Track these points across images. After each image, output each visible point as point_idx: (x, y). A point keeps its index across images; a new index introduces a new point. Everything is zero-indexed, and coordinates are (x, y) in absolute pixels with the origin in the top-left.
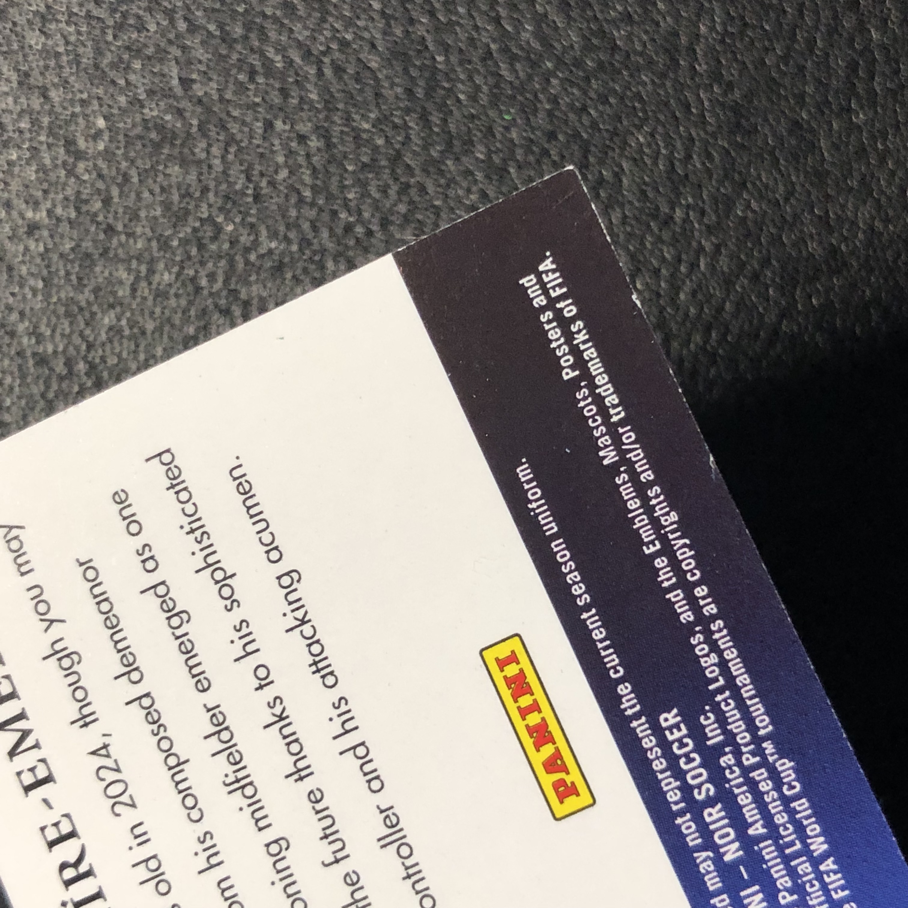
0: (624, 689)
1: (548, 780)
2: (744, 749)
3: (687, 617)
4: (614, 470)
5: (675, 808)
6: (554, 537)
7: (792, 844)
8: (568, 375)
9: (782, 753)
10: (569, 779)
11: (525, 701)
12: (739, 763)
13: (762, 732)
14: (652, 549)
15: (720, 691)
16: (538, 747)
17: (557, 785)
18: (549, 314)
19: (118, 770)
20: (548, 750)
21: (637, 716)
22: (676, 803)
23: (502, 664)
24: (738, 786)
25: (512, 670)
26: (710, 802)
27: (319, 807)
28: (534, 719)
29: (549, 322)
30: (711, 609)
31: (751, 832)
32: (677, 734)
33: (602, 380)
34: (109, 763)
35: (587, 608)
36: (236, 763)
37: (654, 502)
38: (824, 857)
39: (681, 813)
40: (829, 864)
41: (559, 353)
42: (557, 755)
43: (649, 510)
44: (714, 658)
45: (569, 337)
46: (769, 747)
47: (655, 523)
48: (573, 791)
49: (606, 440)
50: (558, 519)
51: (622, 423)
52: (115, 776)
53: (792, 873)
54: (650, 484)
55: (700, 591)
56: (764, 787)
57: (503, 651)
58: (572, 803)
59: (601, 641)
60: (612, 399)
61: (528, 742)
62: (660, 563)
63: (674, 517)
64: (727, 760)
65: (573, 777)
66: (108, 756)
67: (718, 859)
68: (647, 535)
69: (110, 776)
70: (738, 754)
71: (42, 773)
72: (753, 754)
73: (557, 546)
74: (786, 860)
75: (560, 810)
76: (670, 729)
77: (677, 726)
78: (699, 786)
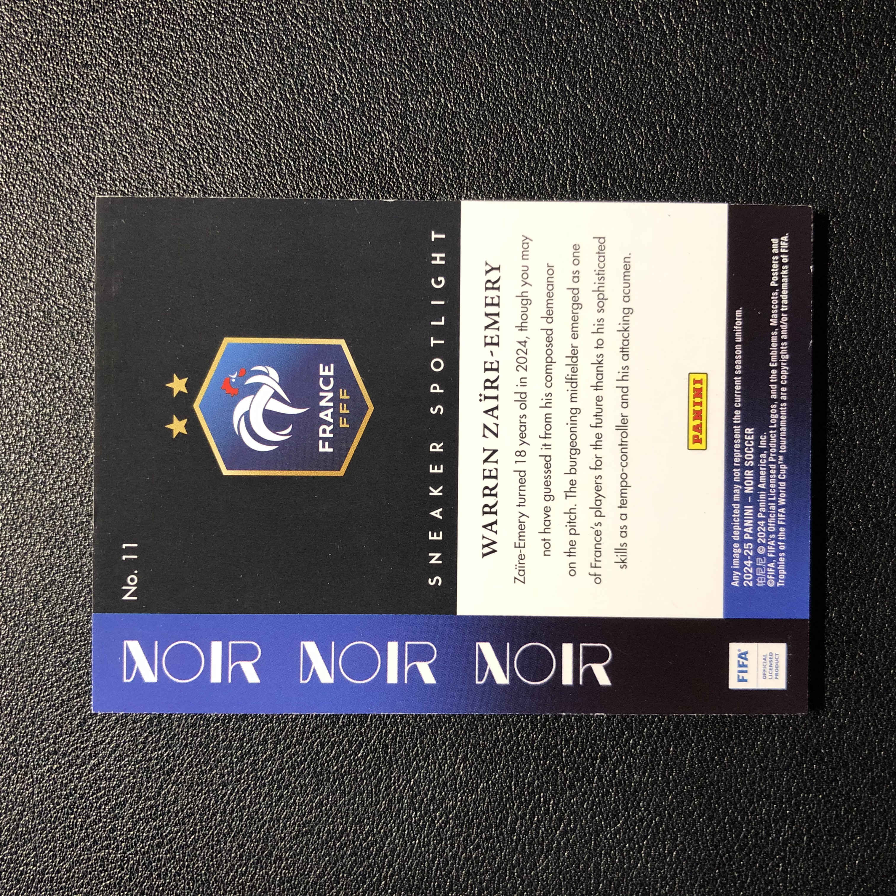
0: (738, 412)
1: (693, 433)
2: (771, 455)
3: (774, 396)
4: (773, 328)
5: (735, 465)
6: (738, 343)
7: (772, 497)
8: (773, 284)
9: (785, 462)
10: (700, 436)
11: (698, 400)
12: (767, 459)
13: (781, 451)
14: (773, 365)
15: (773, 429)
16: (695, 419)
17: (695, 436)
18: (776, 258)
19: (526, 354)
20: (698, 422)
21: (737, 424)
22: (737, 463)
23: (696, 382)
24: (763, 467)
25: (698, 386)
26: (750, 468)
27: (599, 403)
28: (698, 408)
29: (775, 260)
30: (784, 398)
31: (759, 486)
32: (749, 438)
33: (785, 292)
34: (524, 349)
35: (738, 376)
36: (574, 372)
37: (782, 348)
38: (782, 507)
39: (737, 467)
40: (782, 510)
41: (773, 274)
42: (700, 425)
43: (779, 350)
44: (776, 416)
45: (780, 270)
46: (781, 458)
47: (779, 356)
48: (700, 441)
49: (775, 316)
50: (743, 336)
51: (785, 312)
52: (524, 355)
53: (768, 507)
54: (784, 340)
55: (784, 389)
56: (772, 472)
57: (698, 377)
58: (697, 445)
59: (738, 391)
60: (785, 301)
61: (692, 416)
62: (774, 372)
63: (787, 357)
64: (763, 456)
65: (702, 436)
66: (525, 346)
67: (742, 490)
68: (774, 359)
69: (522, 354)
70: (768, 455)
71: (495, 340)
72: (774, 457)
73: (738, 347)
74: (768, 501)
75: (692, 446)
76: (748, 435)
77: (751, 435)
78: (749, 461)
